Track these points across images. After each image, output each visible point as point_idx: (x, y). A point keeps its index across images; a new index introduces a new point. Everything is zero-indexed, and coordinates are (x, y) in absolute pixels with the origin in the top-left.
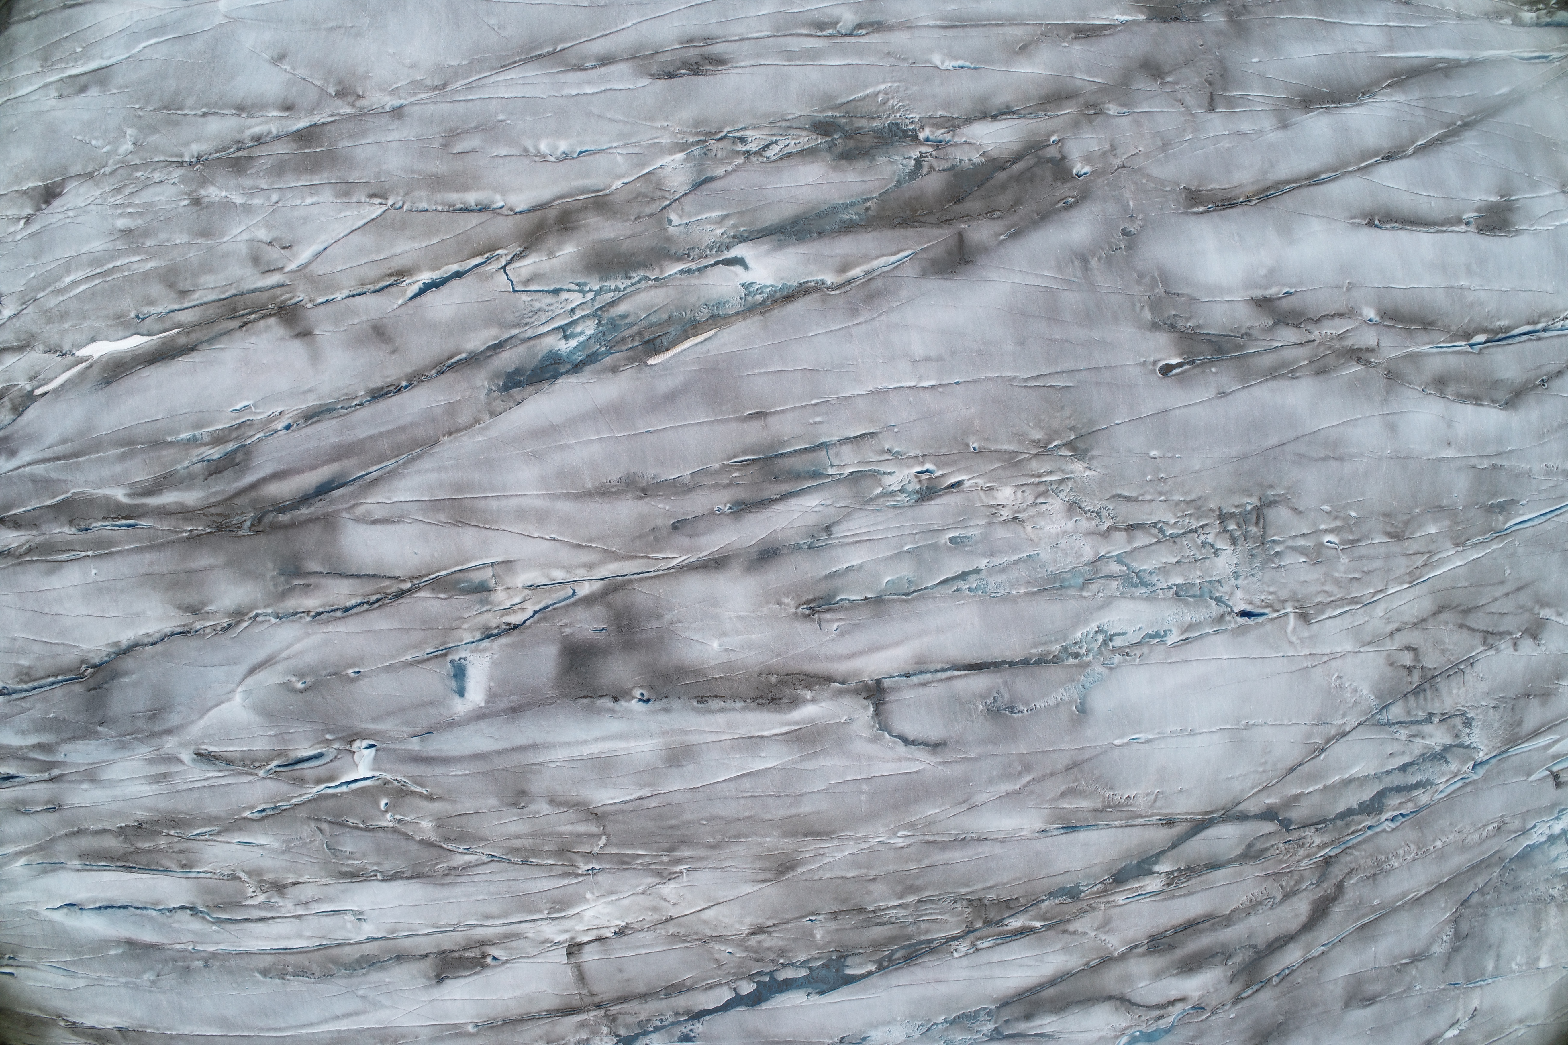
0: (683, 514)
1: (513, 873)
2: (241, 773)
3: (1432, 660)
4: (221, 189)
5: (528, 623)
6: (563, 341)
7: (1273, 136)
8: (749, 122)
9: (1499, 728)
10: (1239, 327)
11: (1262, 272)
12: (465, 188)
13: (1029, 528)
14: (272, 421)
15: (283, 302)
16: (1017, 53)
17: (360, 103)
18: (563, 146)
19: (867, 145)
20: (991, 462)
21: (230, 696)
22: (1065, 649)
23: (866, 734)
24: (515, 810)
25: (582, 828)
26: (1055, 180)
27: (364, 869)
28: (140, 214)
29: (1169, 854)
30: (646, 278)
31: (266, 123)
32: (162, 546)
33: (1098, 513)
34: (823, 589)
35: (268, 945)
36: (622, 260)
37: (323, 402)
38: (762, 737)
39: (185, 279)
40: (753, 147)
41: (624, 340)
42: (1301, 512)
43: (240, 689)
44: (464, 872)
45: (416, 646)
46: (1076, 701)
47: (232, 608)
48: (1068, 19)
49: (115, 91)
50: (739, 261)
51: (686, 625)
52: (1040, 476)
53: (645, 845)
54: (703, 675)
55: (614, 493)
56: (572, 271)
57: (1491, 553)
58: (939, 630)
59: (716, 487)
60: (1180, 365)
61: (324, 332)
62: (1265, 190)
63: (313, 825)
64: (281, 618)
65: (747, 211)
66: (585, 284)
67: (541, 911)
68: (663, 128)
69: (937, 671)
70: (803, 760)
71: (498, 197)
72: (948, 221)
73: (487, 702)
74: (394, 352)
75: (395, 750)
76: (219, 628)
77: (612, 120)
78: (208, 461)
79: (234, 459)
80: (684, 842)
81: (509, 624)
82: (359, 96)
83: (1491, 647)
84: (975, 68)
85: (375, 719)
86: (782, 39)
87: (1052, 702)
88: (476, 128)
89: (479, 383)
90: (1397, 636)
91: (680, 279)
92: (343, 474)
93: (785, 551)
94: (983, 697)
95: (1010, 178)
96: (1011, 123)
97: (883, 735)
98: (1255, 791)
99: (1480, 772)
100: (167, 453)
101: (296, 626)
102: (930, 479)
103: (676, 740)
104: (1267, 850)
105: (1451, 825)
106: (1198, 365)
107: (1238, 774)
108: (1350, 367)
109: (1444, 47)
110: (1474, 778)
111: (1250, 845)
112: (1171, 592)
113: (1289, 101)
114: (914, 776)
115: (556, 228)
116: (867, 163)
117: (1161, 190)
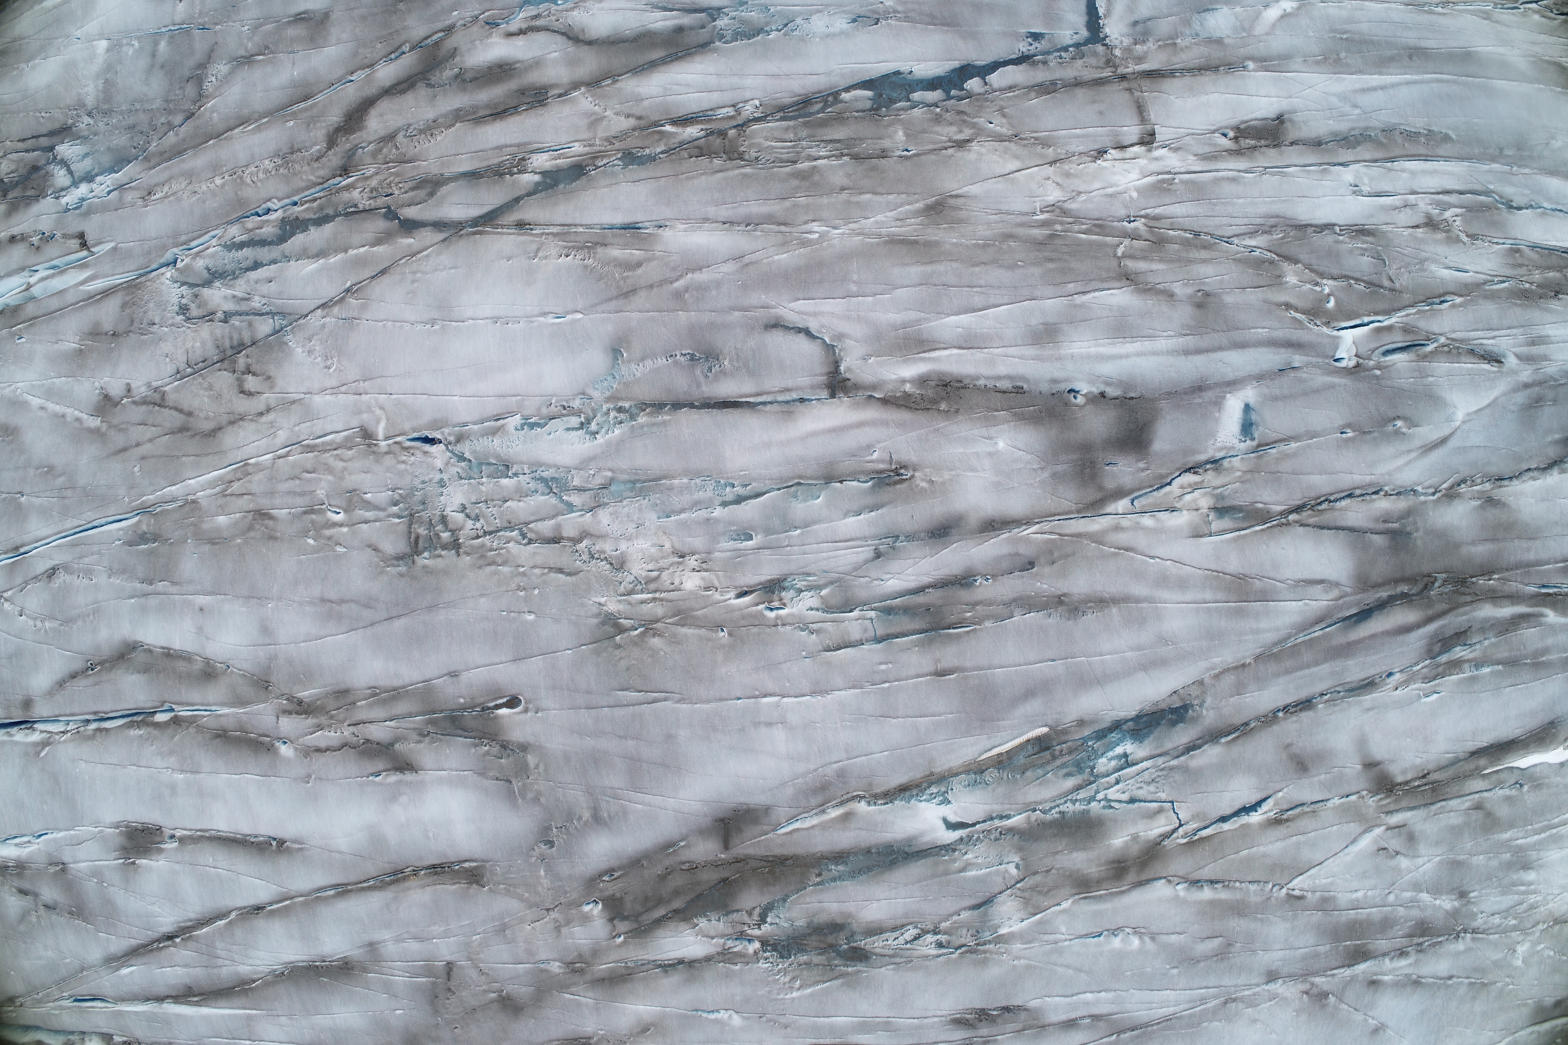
0: (1023, 577)
1: (1209, 224)
2: (1462, 341)
3: (223, 379)
4: (1440, 907)
5: (1177, 474)
6: (1128, 752)
7: (384, 935)
8: (933, 963)
9: (148, 301)
10: (431, 742)
11: (404, 799)
12: (1212, 903)
13: (668, 545)
14: (1405, 681)
15: (1387, 797)
16: (652, 1024)
17: (1305, 987)
18: (1117, 942)
19: (814, 938)
20: (706, 616)
21: (1467, 419)
22: (633, 417)
23: (849, 343)
24: (1206, 288)
25: (1142, 266)
26: (622, 899)
27: (1351, 237)
28: (1514, 884)
29: (523, 192)
30: (1044, 812)
31: (1394, 969)
32: (1518, 566)
34: (886, 494)
35: (1442, 165)
36: (1066, 830)
37: (1357, 699)
38: (960, 348)
39: (1476, 821)
40: (930, 938)
41: (1070, 752)
42: (369, 546)
43: (1458, 424)
44: (1256, 228)
45: (1286, 456)
46: (623, 362)
47: (1456, 502)
50: (952, 826)
51: (1029, 466)
52: (654, 599)
53: (1079, 243)
54: (1015, 414)
55: (1090, 601)
56: (1116, 821)
57: (155, 491)
58: (768, 445)
59: (989, 603)
60: (498, 707)
61: (1354, 767)
62: (397, 882)
63: (1397, 285)
64: (1412, 490)
65: (940, 876)
66: (1104, 807)
67: (1182, 182)
68: (1018, 958)
69: (771, 403)
70: (918, 322)
71: (1181, 894)
72: (737, 861)
73: (1224, 398)
74: (1289, 745)
75: (1318, 356)
76: (1469, 483)
77: (1068, 967)
78: (1466, 645)
79: (1442, 647)
80: (1040, 244)
81: (1195, 473)
82: (1307, 993)
83: (156, 390)
84: (697, 1010)
85: (1332, 386)
87: (649, 363)
88: (1199, 961)
89: (1211, 713)
90: (262, 408)
91: (1010, 809)
92: (1346, 629)
93: (922, 535)
94: (723, 373)
95: (669, 901)
96: (664, 956)
97: (831, 340)
98: (425, 253)
99: (168, 256)
100: (1503, 654)
101: (1399, 482)
102: (770, 602)
103: (1047, 352)
104: (413, 189)
105: (204, 202)
106: (478, 705)
107: (444, 273)
108: (311, 696)
109: (192, 1018)
110: (175, 250)
111: (432, 194)
112: (514, 470)
113: (365, 970)
114: (801, 296)
115: (1129, 863)
116: (815, 921)
117: (510, 886)
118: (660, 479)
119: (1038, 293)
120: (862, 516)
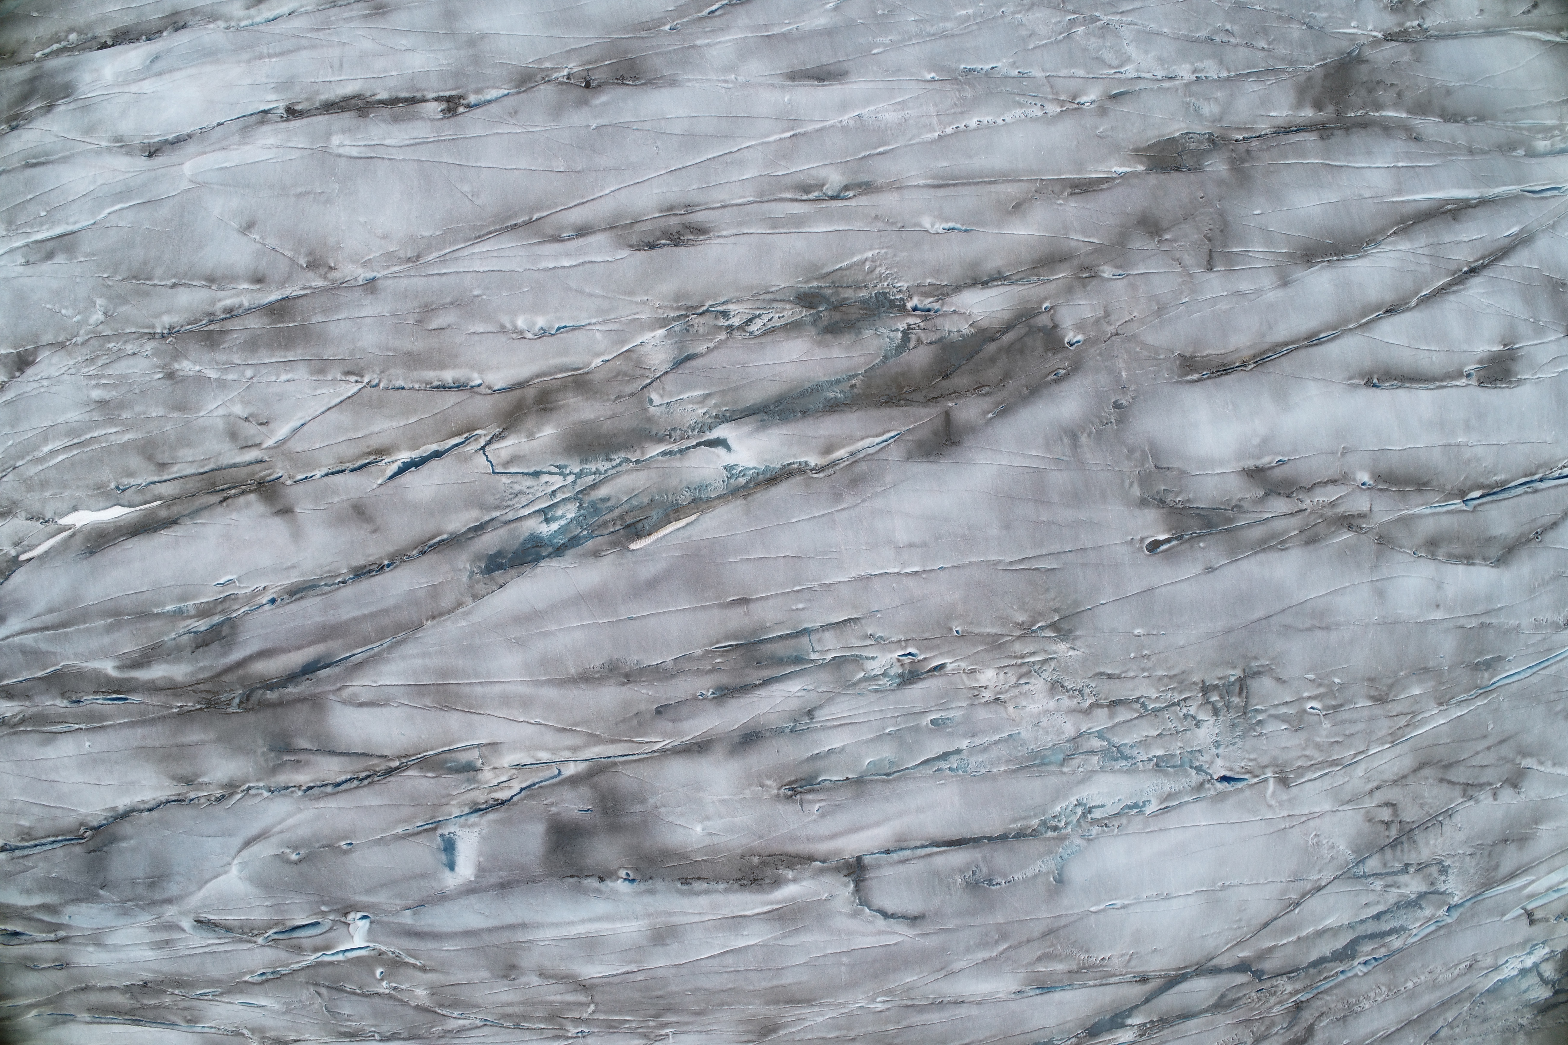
0: (667, 699)
1: (505, 1035)
2: (241, 941)
3: (1410, 814)
4: (194, 363)
5: (515, 799)
6: (544, 525)
7: (1273, 296)
8: (732, 295)
9: (1475, 874)
10: (1230, 500)
11: (1256, 441)
12: (442, 366)
13: (1011, 709)
14: (256, 596)
15: (262, 478)
16: (1010, 213)
17: (332, 275)
18: (541, 322)
19: (853, 317)
20: (974, 645)
21: (226, 868)
22: (1044, 823)
23: (847, 910)
24: (506, 982)
25: (571, 998)
26: (1046, 351)
27: (362, 1030)
28: (114, 386)
29: (1143, 1008)
30: (627, 460)
31: (237, 295)
32: (153, 722)
33: (1080, 691)
34: (805, 771)
36: (603, 442)
37: (305, 578)
38: (744, 917)
39: (164, 452)
40: (736, 321)
41: (605, 524)
42: (1284, 682)
43: (236, 862)
44: (458, 1035)
45: (406, 820)
46: (1053, 873)
47: (225, 780)
48: (1065, 173)
49: (82, 259)
50: (721, 443)
51: (670, 810)
52: (1022, 657)
53: (631, 1012)
54: (687, 858)
55: (598, 679)
57: (1475, 709)
58: (919, 810)
59: (699, 672)
60: (1168, 541)
61: (304, 509)
62: (1262, 353)
63: (312, 989)
64: (273, 793)
65: (730, 390)
66: (566, 467)
68: (643, 303)
69: (917, 848)
70: (784, 936)
71: (475, 375)
72: (935, 399)
73: (477, 876)
74: (375, 531)
75: (388, 923)
76: (213, 798)
77: (590, 295)
78: (195, 632)
79: (220, 631)
80: (670, 1009)
81: (498, 800)
82: (331, 268)
83: (1471, 799)
84: (966, 231)
85: (368, 891)
86: (766, 205)
87: (1030, 873)
88: (452, 303)
89: (461, 565)
90: (1377, 794)
91: (662, 462)
92: (329, 655)
93: (768, 734)
94: (961, 871)
95: (1000, 350)
96: (1002, 289)
97: (863, 910)
98: (1229, 946)
99: (1454, 915)
100: (154, 625)
101: (288, 801)
102: (913, 662)
103: (661, 921)
104: (1239, 998)
105: (1423, 966)
106: (1186, 541)
107: (1212, 932)
108: (1341, 535)
109: (1453, 187)
110: (1448, 921)
111: (1222, 996)
112: (1152, 764)
113: (1290, 255)
114: (893, 947)
115: (535, 408)
116: (853, 337)
117: (1155, 358)
118: (1018, 770)
119: (672, 971)
120: (828, 749)
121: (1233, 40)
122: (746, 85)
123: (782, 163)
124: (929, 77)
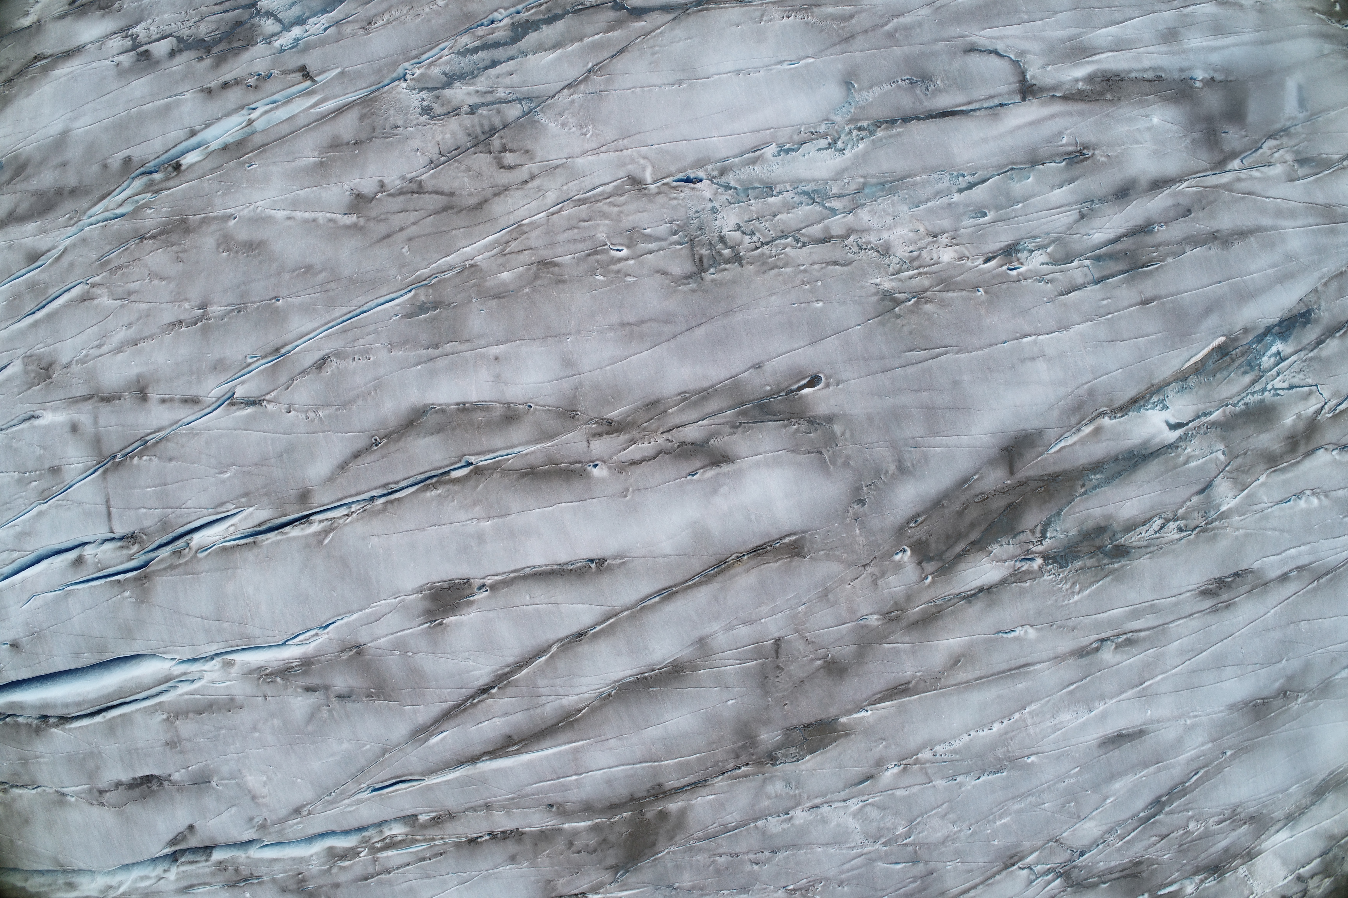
0: (1185, 221)
3: (481, 161)
5: (1265, 140)
6: (1280, 350)
7: (714, 627)
8: (1177, 546)
9: (387, 110)
10: (744, 432)
11: (724, 489)
13: (922, 229)
16: (963, 655)
18: (1302, 504)
19: (1085, 543)
20: (965, 280)
22: (872, 133)
23: (1030, 57)
26: (927, 540)
30: (1234, 405)
33: (861, 249)
34: (1077, 170)
36: (1252, 418)
38: (1113, 51)
40: (1172, 525)
41: (1243, 354)
42: (658, 272)
45: (1329, 121)
46: (855, 91)
48: (915, 700)
50: (1174, 427)
51: (1176, 135)
52: (920, 274)
54: (1160, 97)
55: (1235, 234)
56: (1284, 405)
57: (429, 265)
58: (986, 140)
59: (1167, 243)
60: (799, 388)
62: (722, 571)
65: (1171, 470)
66: (1274, 395)
68: (1238, 529)
69: (979, 109)
70: (1079, 35)
71: (1337, 457)
72: (1021, 484)
73: (1286, 80)
75: (1337, 44)
81: (1275, 139)
83: (411, 181)
84: (999, 633)
86: (1160, 623)
87: (876, 89)
89: (1326, 313)
90: (526, 176)
91: (1211, 407)
93: (1110, 197)
94: (938, 90)
95: (967, 535)
96: (967, 587)
97: (1016, 56)
98: (658, 31)
99: (400, 71)
102: (1010, 263)
103: (1175, 47)
105: (430, 21)
106: (783, 390)
107: (681, 43)
108: (620, 414)
109: (511, 769)
110: (407, 65)
112: (778, 189)
113: (695, 668)
114: (987, 26)
115: (1299, 437)
116: (1085, 527)
117: (829, 550)
118: (904, 178)
119: (1156, 8)
120: (1064, 188)
121: (752, 856)
122: (1180, 717)
123: (1150, 659)
124: (1033, 758)
